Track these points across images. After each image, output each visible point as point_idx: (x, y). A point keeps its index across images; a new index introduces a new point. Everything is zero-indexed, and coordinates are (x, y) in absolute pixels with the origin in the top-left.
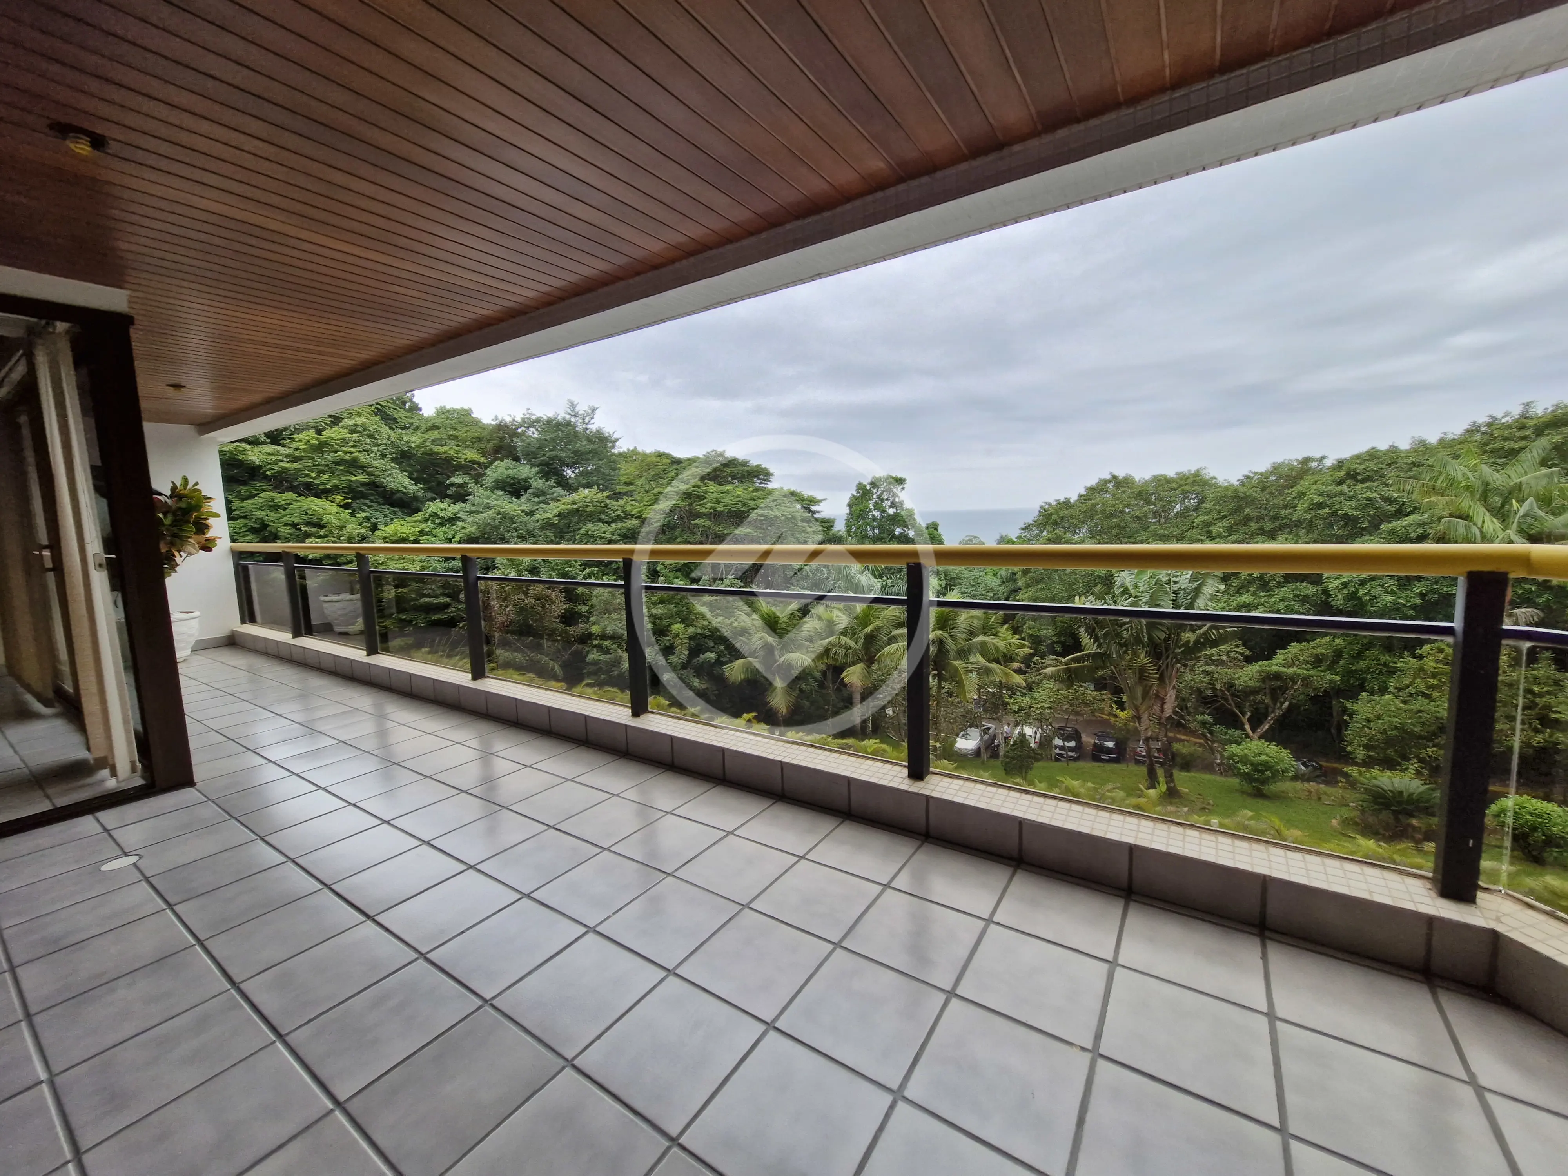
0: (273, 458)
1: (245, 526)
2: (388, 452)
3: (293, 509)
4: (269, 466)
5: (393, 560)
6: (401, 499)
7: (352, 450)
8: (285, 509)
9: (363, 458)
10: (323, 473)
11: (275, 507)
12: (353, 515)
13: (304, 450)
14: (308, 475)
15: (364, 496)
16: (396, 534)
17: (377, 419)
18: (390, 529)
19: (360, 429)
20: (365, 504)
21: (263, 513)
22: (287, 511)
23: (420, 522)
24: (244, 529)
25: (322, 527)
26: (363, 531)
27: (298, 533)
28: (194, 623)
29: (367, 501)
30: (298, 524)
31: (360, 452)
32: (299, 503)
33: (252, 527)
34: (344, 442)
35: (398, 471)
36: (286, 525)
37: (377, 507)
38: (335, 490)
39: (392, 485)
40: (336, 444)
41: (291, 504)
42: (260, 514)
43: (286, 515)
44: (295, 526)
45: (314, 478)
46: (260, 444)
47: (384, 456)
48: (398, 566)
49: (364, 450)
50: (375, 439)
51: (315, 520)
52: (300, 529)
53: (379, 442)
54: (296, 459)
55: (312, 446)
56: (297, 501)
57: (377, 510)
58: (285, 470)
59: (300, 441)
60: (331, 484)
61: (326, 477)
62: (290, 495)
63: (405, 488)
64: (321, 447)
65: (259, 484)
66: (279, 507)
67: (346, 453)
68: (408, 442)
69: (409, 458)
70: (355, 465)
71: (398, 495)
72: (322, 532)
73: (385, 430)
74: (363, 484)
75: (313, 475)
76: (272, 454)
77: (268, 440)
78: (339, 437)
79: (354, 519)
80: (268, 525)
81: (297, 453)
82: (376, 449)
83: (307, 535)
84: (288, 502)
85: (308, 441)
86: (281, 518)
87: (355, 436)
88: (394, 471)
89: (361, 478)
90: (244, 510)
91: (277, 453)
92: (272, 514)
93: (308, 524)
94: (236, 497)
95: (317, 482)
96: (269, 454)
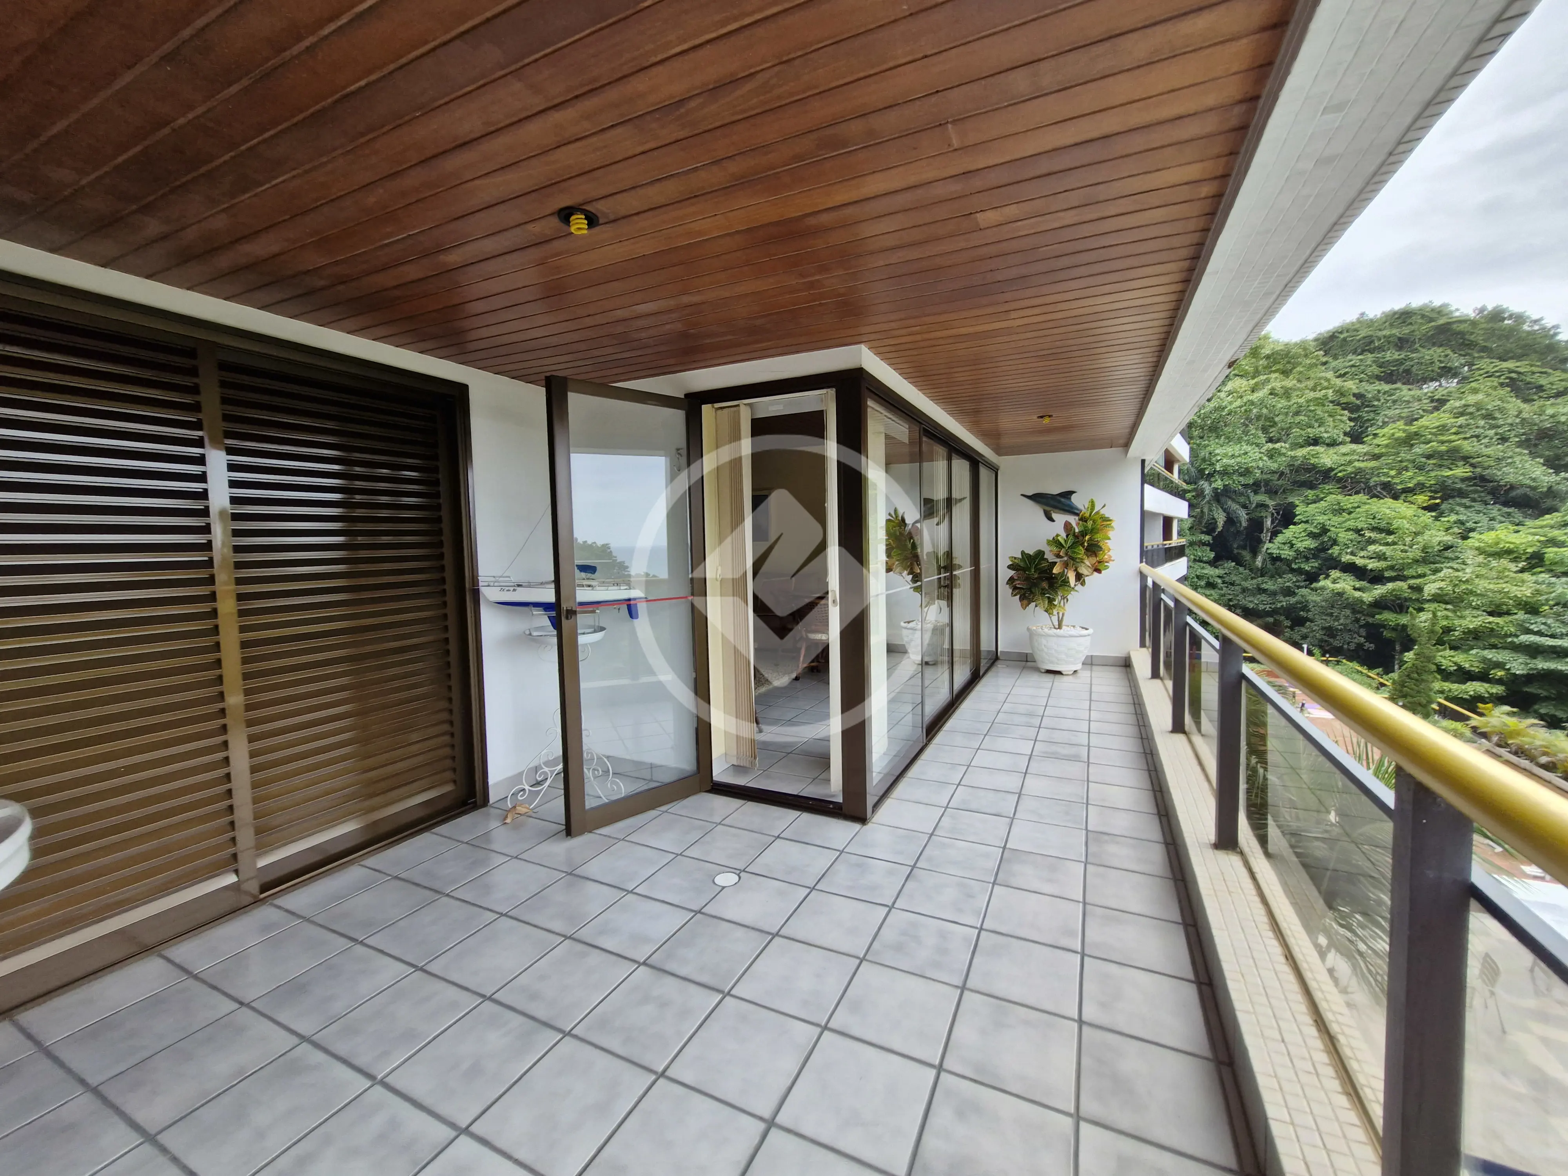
0: (1348, 458)
1: (1305, 531)
2: (1513, 433)
3: (1359, 513)
4: (1341, 468)
5: (1487, 578)
6: (1525, 495)
7: (1453, 437)
8: (1350, 513)
9: (1467, 447)
10: (1406, 469)
11: (1339, 511)
12: (1437, 518)
13: (1387, 446)
14: (1386, 475)
15: (1461, 494)
16: (1497, 543)
17: (1504, 392)
18: (1489, 537)
19: (1471, 410)
20: (1460, 505)
21: (1326, 517)
22: (1353, 515)
23: (1552, 527)
24: (1303, 534)
25: (1390, 532)
26: (1449, 538)
27: (1359, 539)
28: (1087, 641)
29: (1464, 501)
30: (1362, 530)
31: (1465, 439)
32: (1367, 506)
33: (1311, 533)
34: (1443, 429)
35: (1526, 458)
36: (1349, 530)
37: (1478, 506)
38: (1421, 487)
39: (1511, 478)
40: (1431, 433)
41: (1359, 507)
42: (1321, 519)
43: (1349, 520)
44: (1358, 531)
45: (1393, 477)
46: (1338, 445)
47: (1503, 439)
48: (1491, 586)
49: (1472, 437)
50: (1495, 419)
51: (1383, 524)
52: (1363, 535)
53: (1501, 422)
54: (1376, 457)
55: (1396, 439)
56: (1365, 503)
57: (1478, 512)
58: (1360, 471)
59: (1384, 436)
60: (1414, 481)
61: (1409, 474)
62: (1361, 497)
63: (1534, 480)
64: (1408, 441)
65: (1327, 487)
66: (1344, 510)
67: (1443, 442)
68: (1552, 416)
69: (1551, 438)
70: (1454, 456)
71: (1519, 492)
72: (1390, 539)
73: (1514, 405)
74: (1463, 480)
75: (1393, 473)
76: (1347, 454)
77: (1348, 439)
78: (1438, 424)
79: (1438, 523)
80: (1329, 530)
81: (1377, 451)
82: (1491, 432)
83: (1371, 542)
84: (1356, 505)
85: (1393, 435)
86: (1344, 522)
87: (1462, 420)
88: (1517, 459)
89: (1461, 471)
90: (1307, 514)
91: (1353, 452)
92: (1335, 518)
93: (1374, 529)
94: (1303, 501)
95: (1397, 480)
96: (1344, 455)
